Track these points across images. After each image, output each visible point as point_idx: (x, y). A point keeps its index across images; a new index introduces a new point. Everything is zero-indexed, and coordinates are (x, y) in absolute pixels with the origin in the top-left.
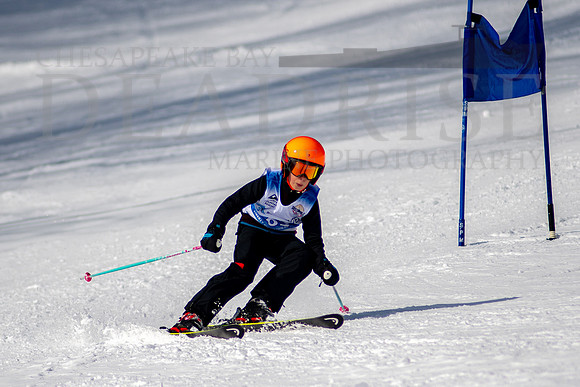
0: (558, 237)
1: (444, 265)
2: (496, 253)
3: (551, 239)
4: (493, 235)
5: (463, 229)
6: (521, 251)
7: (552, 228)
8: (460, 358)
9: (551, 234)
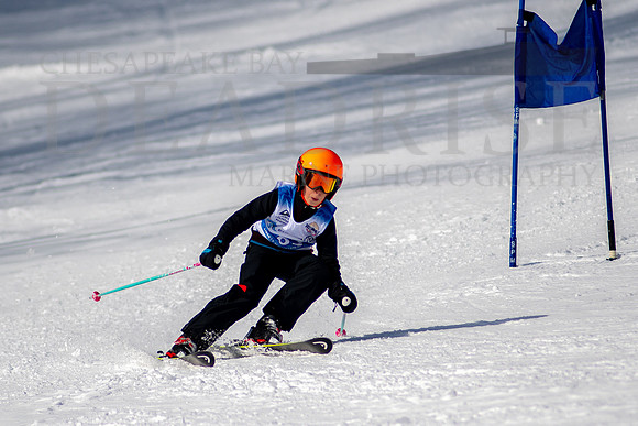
0: (619, 256)
1: (494, 288)
2: (551, 275)
3: (611, 259)
4: (549, 255)
5: (515, 248)
6: (577, 273)
7: (613, 247)
8: (511, 391)
9: (611, 254)
